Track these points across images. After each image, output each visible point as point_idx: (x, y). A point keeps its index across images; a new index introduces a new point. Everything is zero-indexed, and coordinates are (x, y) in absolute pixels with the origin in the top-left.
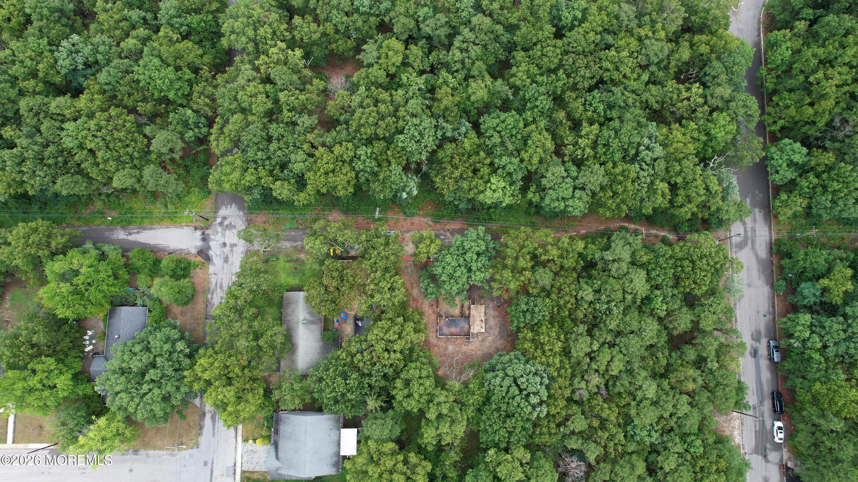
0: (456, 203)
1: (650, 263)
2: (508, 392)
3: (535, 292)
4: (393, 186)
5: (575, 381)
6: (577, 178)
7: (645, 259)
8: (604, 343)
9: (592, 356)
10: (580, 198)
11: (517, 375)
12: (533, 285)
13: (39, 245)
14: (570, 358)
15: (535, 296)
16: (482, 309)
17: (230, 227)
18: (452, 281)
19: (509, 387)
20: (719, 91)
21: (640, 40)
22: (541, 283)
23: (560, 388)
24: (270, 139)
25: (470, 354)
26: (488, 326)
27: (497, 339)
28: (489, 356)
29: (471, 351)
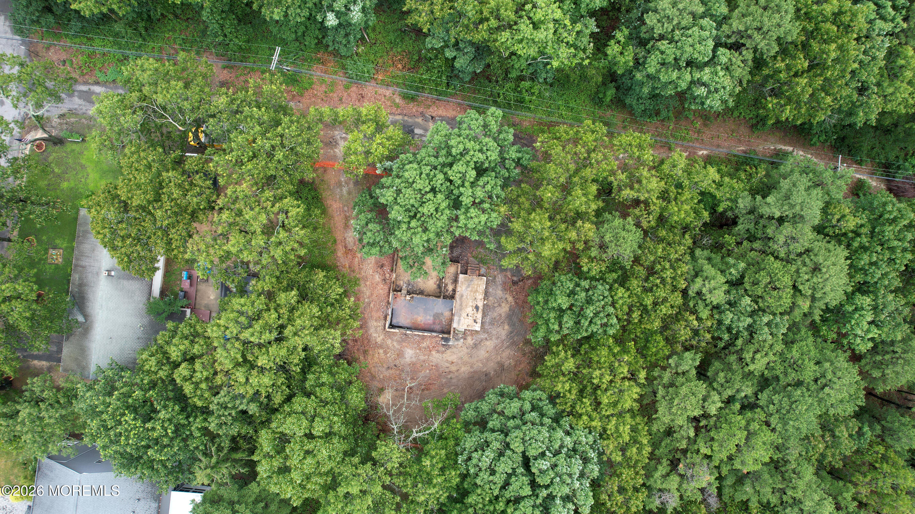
0: (449, 54)
1: (858, 235)
2: (506, 485)
3: (595, 269)
5: (657, 475)
6: (726, 18)
7: (851, 223)
8: (729, 401)
9: (701, 425)
10: (727, 68)
11: (532, 453)
12: (594, 252)
14: (650, 420)
15: (593, 279)
16: (481, 284)
18: (413, 224)
19: (509, 476)
22: (612, 251)
23: (622, 490)
25: (447, 370)
26: (488, 319)
27: (502, 346)
28: (483, 378)
29: (448, 365)
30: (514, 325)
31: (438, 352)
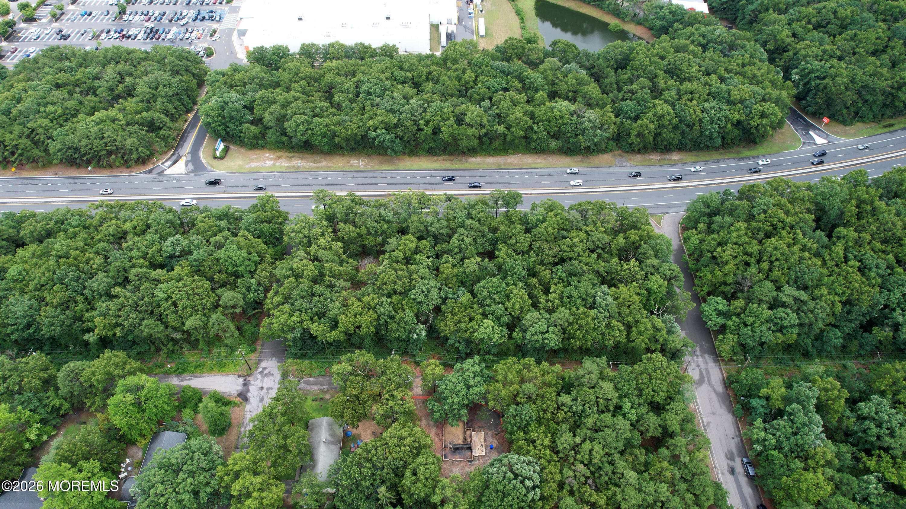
0: (457, 346)
1: (616, 378)
2: (504, 478)
3: (523, 401)
4: (407, 327)
5: (564, 471)
6: (550, 319)
8: (585, 440)
9: (576, 448)
10: (553, 333)
12: (521, 396)
13: (117, 366)
16: (482, 435)
17: (269, 375)
20: (649, 261)
21: (587, 232)
22: (527, 393)
24: (313, 295)
26: (488, 451)
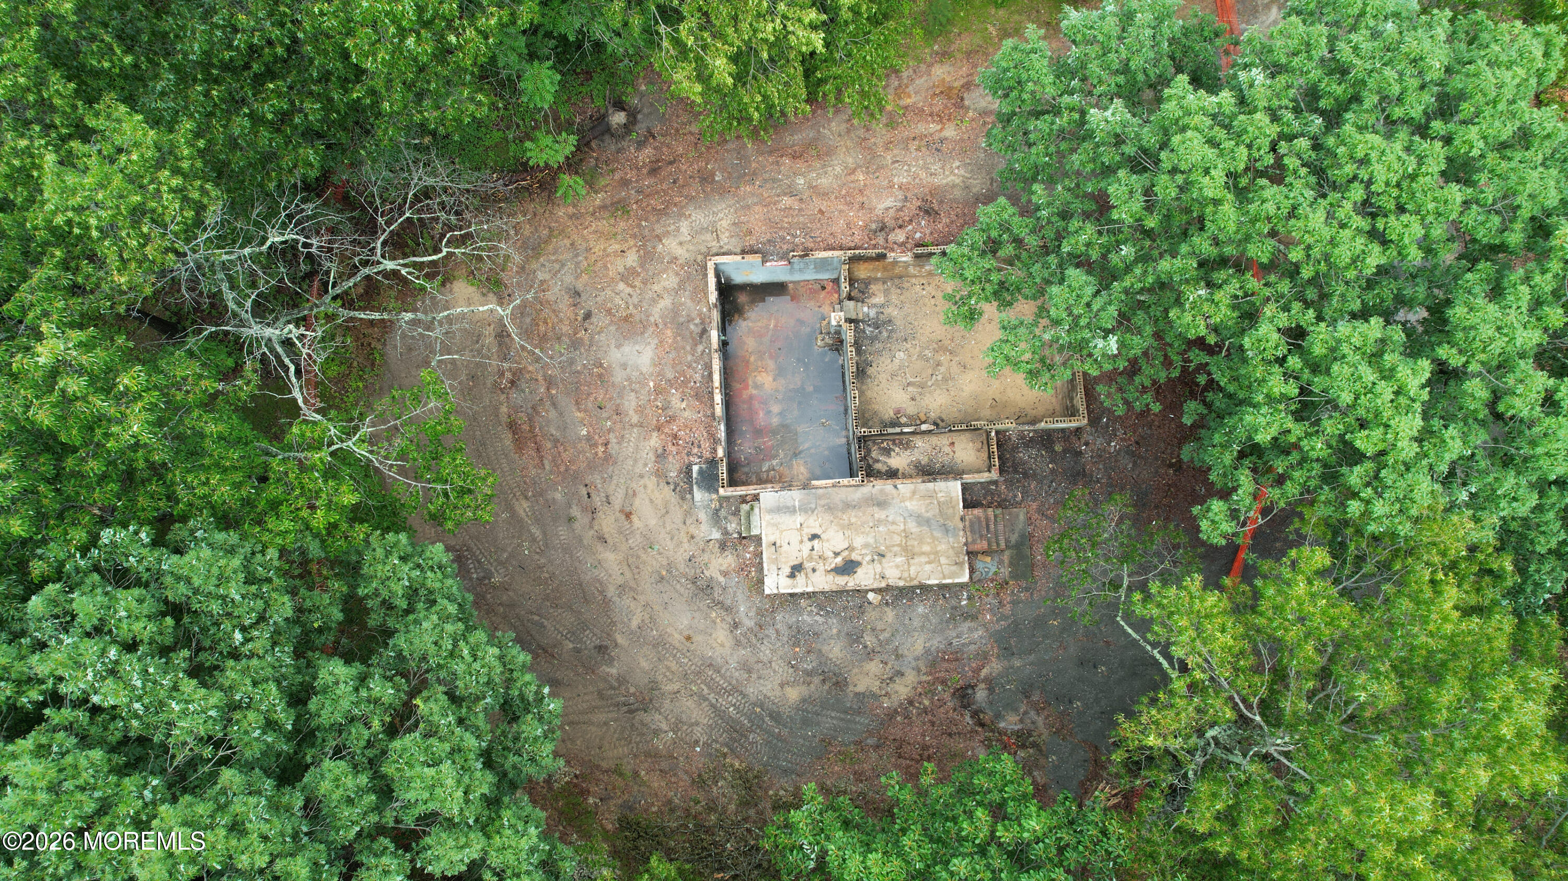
16: (941, 565)
25: (597, 500)
26: (809, 618)
27: (720, 691)
28: (590, 640)
29: (617, 501)
30: (806, 722)
31: (661, 456)
